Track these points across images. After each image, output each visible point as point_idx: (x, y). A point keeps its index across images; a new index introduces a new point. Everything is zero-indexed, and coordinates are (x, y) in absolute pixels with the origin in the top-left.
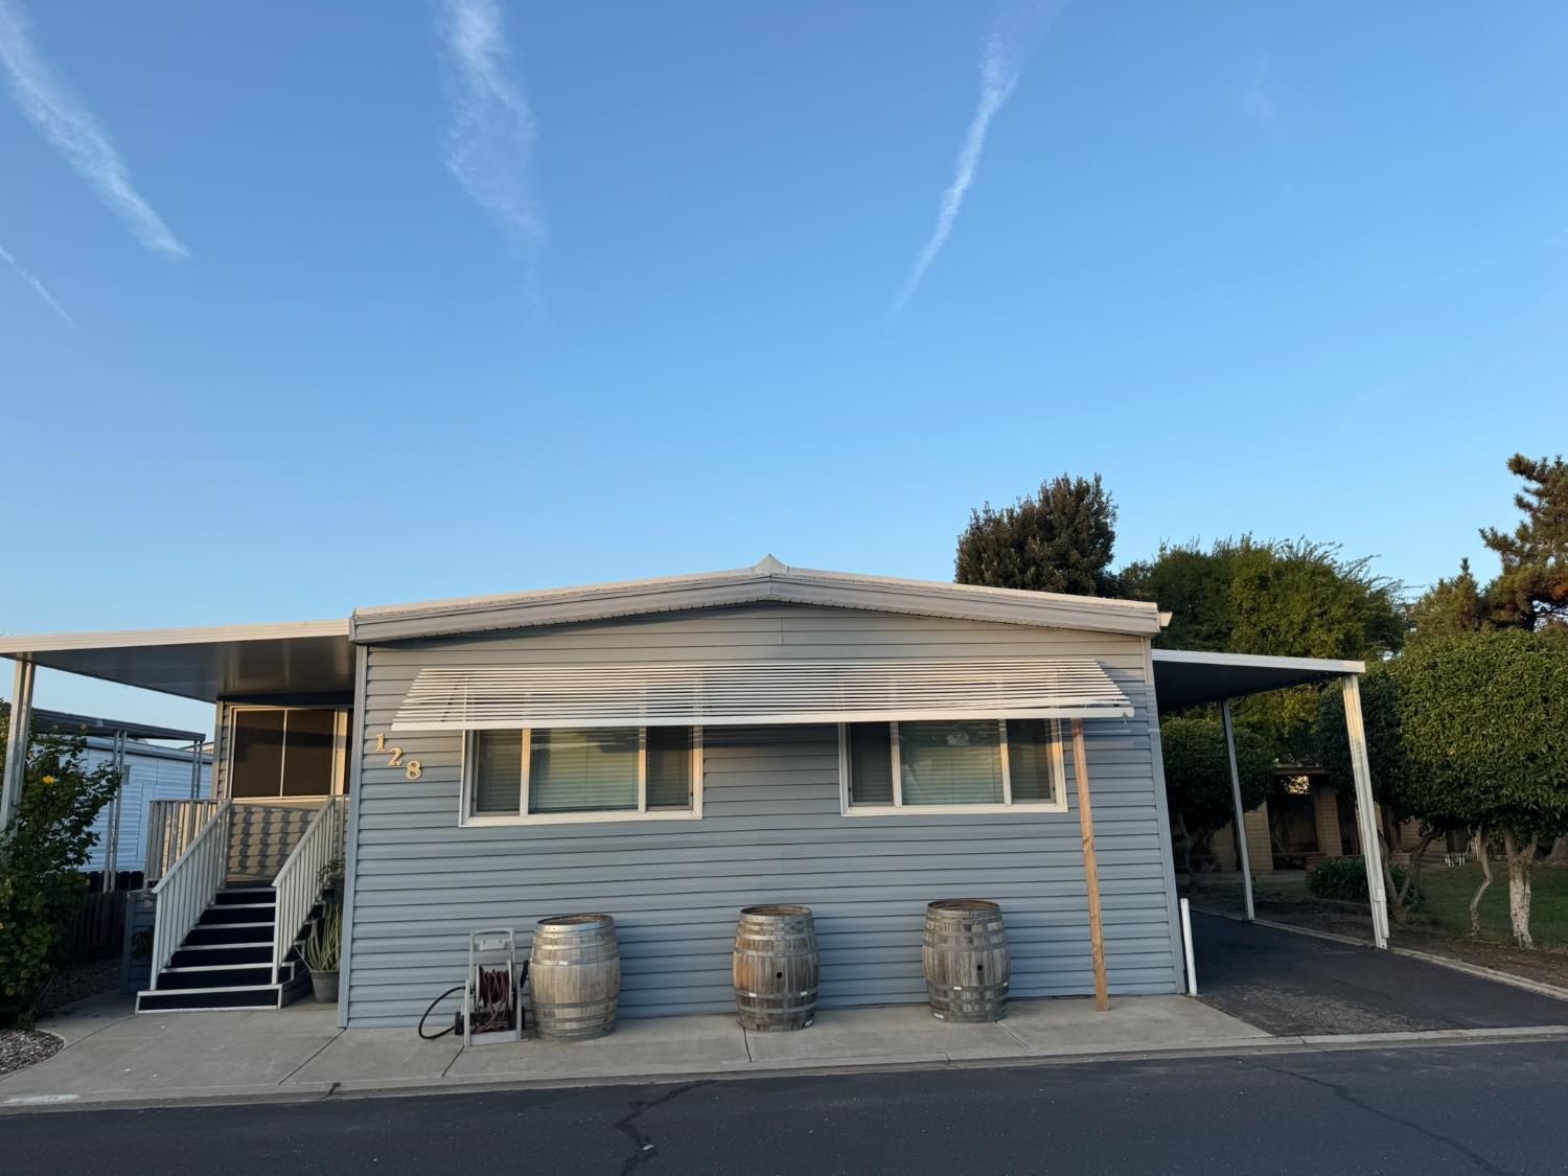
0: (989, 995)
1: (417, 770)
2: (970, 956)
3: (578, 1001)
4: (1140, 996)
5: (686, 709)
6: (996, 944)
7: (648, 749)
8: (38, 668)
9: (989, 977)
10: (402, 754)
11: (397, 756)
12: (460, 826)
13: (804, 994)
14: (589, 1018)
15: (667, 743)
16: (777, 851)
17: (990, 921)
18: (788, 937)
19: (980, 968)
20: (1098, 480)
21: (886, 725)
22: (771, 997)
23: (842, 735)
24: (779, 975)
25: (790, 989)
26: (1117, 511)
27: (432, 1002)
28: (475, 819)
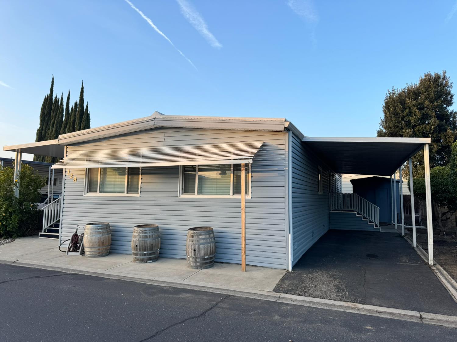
0: (198, 260)
1: (76, 180)
2: (192, 246)
5: (138, 162)
9: (198, 254)
10: (73, 175)
11: (72, 175)
12: (84, 195)
13: (145, 252)
16: (158, 208)
17: (201, 235)
18: (140, 234)
19: (195, 250)
22: (135, 252)
23: (181, 170)
25: (140, 251)
28: (88, 194)
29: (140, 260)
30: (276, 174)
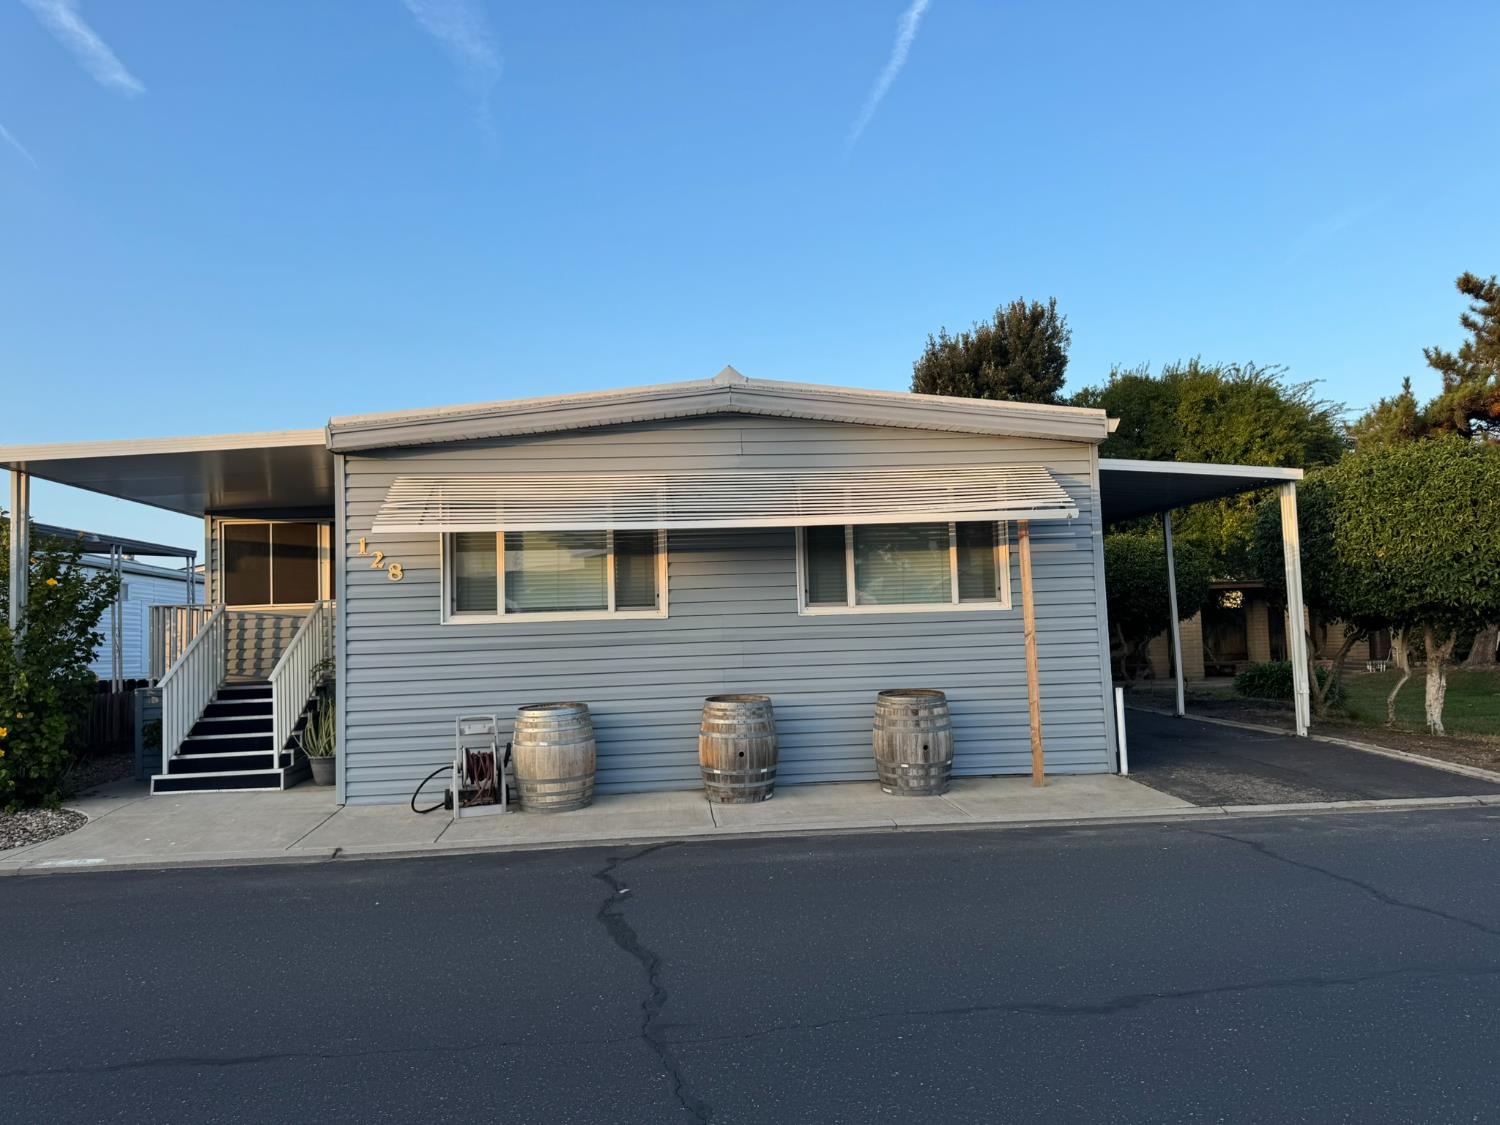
0: (933, 771)
1: (398, 572)
2: (917, 737)
3: (558, 777)
4: (1074, 775)
5: (651, 515)
6: (941, 727)
7: (616, 554)
8: (31, 477)
9: (934, 756)
10: (384, 557)
11: (379, 558)
12: (442, 623)
13: (764, 770)
14: (568, 792)
15: (633, 548)
16: (739, 647)
17: (936, 706)
18: (749, 721)
19: (926, 747)
20: (1053, 304)
21: (841, 529)
22: (734, 773)
23: (799, 540)
24: (741, 754)
25: (751, 767)
26: (1071, 336)
27: (422, 782)
28: (456, 617)
29: (750, 794)
30: (1072, 545)
